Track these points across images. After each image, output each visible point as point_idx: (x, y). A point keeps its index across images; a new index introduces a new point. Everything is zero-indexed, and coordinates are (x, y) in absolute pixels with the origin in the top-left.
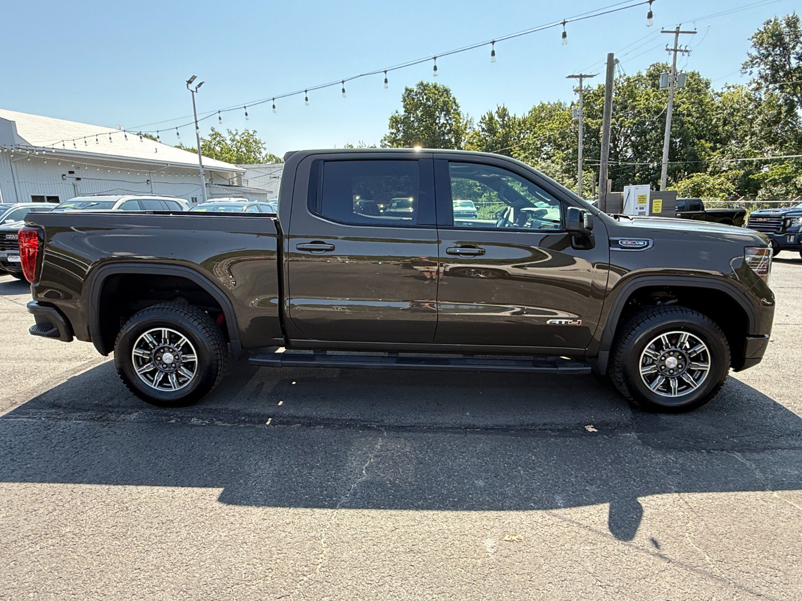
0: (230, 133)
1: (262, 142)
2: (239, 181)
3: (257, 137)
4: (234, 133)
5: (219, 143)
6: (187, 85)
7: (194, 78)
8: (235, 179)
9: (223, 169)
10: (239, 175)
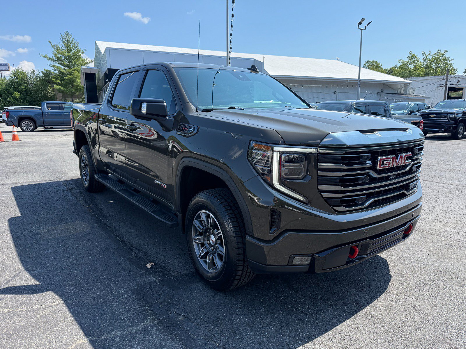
0: (424, 53)
1: (450, 59)
2: (406, 90)
3: (447, 55)
4: (427, 54)
5: (414, 62)
6: (358, 26)
7: (363, 20)
8: (403, 89)
9: (392, 82)
10: (406, 85)
